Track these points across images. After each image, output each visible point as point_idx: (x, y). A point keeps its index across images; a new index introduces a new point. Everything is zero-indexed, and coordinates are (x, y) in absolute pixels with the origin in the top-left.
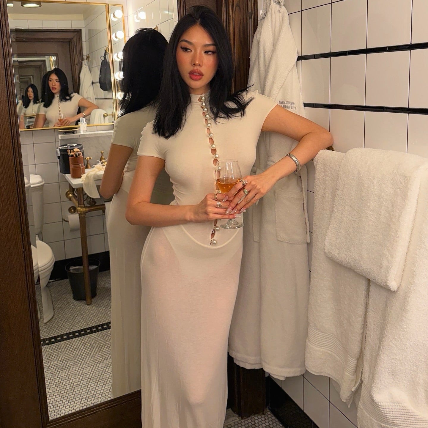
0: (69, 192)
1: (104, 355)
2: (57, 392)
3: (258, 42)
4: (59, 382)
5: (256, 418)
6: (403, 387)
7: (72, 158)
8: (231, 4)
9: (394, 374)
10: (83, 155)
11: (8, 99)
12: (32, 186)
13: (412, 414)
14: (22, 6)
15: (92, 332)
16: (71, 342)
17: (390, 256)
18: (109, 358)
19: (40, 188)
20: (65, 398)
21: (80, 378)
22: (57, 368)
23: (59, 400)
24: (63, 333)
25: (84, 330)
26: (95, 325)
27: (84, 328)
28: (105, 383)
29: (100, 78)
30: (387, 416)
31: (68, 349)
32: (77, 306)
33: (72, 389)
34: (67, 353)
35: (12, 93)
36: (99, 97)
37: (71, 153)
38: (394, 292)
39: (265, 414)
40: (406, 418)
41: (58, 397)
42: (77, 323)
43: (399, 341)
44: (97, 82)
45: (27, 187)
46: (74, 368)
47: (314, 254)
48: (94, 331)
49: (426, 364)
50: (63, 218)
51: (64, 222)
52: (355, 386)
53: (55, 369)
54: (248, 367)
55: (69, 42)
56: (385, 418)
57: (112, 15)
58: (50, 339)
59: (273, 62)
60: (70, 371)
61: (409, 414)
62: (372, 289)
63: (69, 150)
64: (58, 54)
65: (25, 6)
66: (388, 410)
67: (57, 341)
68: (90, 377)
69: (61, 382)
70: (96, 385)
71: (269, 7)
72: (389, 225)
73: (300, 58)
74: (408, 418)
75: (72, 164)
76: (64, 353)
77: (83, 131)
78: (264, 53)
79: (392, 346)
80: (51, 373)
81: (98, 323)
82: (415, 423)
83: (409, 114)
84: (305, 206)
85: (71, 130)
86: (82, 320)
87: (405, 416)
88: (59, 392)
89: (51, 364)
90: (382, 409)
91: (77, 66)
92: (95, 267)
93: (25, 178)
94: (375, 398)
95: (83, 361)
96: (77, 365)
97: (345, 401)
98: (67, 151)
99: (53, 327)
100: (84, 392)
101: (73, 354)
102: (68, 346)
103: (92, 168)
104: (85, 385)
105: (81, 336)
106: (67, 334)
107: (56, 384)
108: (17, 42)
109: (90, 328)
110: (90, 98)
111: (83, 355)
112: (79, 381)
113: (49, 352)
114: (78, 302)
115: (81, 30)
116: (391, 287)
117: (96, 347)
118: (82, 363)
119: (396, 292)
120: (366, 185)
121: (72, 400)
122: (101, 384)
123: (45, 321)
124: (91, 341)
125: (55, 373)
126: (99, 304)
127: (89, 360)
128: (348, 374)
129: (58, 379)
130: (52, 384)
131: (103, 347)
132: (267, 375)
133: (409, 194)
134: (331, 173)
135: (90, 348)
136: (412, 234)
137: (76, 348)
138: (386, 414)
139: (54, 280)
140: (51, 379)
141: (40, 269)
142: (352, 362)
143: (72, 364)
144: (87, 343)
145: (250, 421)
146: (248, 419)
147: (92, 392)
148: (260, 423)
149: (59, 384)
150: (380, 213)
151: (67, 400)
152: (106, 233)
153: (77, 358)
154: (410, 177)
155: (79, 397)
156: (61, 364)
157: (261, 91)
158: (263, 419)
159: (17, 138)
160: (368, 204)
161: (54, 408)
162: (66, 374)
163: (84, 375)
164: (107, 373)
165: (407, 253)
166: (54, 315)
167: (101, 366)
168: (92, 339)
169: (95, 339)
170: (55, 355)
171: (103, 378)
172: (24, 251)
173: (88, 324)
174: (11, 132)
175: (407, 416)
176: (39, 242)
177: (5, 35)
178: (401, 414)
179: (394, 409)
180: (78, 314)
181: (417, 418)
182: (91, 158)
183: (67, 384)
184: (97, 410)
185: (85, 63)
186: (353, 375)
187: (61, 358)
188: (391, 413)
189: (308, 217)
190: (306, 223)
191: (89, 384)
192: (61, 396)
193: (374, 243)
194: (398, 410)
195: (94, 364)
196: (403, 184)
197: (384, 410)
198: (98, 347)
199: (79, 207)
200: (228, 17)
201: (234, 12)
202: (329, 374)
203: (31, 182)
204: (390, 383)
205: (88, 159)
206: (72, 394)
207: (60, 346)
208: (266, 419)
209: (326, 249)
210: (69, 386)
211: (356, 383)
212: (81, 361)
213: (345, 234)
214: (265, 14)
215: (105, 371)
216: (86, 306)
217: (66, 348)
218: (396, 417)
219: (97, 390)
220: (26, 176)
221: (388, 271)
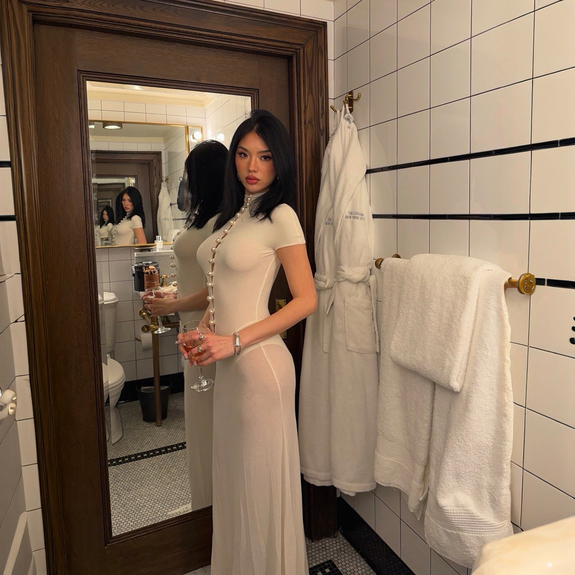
0: (142, 311)
1: (172, 476)
2: (122, 512)
3: (329, 156)
4: (125, 503)
5: (327, 541)
6: (467, 491)
7: (147, 275)
8: (303, 121)
9: (458, 476)
10: (159, 273)
11: (85, 207)
12: (105, 303)
13: (476, 518)
14: (104, 127)
15: (161, 453)
16: (139, 462)
17: (452, 356)
18: (177, 479)
19: (114, 306)
20: (130, 519)
21: (147, 499)
22: (123, 489)
23: (124, 521)
24: (131, 454)
25: (153, 451)
26: (165, 446)
27: (153, 449)
28: (172, 504)
29: (178, 199)
30: (452, 520)
31: (135, 470)
32: (146, 427)
33: (138, 510)
34: (134, 474)
35: (89, 202)
36: (177, 218)
37: (146, 270)
38: (457, 393)
39: (337, 537)
40: (471, 522)
41: (123, 518)
42: (146, 444)
43: (463, 442)
44: (175, 204)
45: (101, 304)
46: (141, 489)
47: (382, 362)
48: (163, 452)
49: (489, 466)
50: (136, 337)
51: (137, 341)
52: (423, 495)
53: (122, 490)
54: (318, 484)
55: (149, 164)
56: (450, 523)
57: (191, 136)
58: (117, 460)
59: (343, 175)
60: (136, 492)
61: (474, 518)
62: (437, 392)
63: (144, 267)
64: (137, 176)
65: (107, 127)
66: (452, 514)
67: (124, 462)
68: (157, 498)
69: (127, 503)
70: (163, 506)
71: (340, 123)
72: (451, 326)
73: (369, 172)
74: (473, 522)
75: (147, 280)
76: (131, 474)
77: (159, 249)
78: (334, 166)
79: (455, 448)
80: (117, 494)
81: (167, 444)
82: (479, 528)
83: (470, 220)
84: (374, 315)
85: (147, 248)
86: (151, 441)
87: (470, 520)
88: (124, 513)
89: (117, 485)
90: (447, 514)
91: (155, 187)
92: (167, 387)
93: (99, 295)
94: (440, 502)
95: (150, 482)
96: (144, 486)
97: (412, 511)
98: (142, 269)
99: (121, 448)
100: (150, 513)
101: (141, 475)
102: (135, 466)
103: (168, 286)
104: (151, 506)
105: (149, 457)
106: (135, 455)
107: (121, 504)
108: (97, 162)
109: (160, 450)
110: (168, 219)
111: (150, 477)
112: (146, 502)
113: (116, 473)
114: (148, 423)
115: (160, 152)
116: (454, 387)
117: (165, 468)
118: (149, 484)
119: (459, 393)
120: (428, 288)
121: (137, 521)
122: (168, 506)
123: (113, 442)
124: (160, 462)
125: (121, 494)
126: (169, 426)
127: (156, 481)
128: (416, 483)
129: (124, 499)
130: (118, 505)
131: (172, 468)
132: (338, 495)
133: (468, 294)
134: (398, 279)
135: (159, 469)
136: (473, 334)
137: (143, 469)
138: (451, 519)
139: (124, 401)
140: (116, 500)
141: (110, 387)
142: (420, 470)
143: (139, 485)
144: (155, 464)
145: (320, 544)
146: (319, 542)
147: (158, 513)
148: (331, 546)
149: (125, 505)
150: (442, 314)
151: (132, 521)
152: (180, 354)
153: (145, 479)
154: (470, 277)
155: (145, 519)
156: (128, 485)
157: (332, 203)
158: (334, 542)
159: (92, 245)
160: (431, 306)
161: (118, 529)
162: (133, 495)
163: (150, 496)
164: (174, 495)
165: (468, 354)
166: (122, 436)
167: (168, 487)
168: (161, 460)
169: (164, 461)
170: (121, 476)
171: (170, 500)
172: (94, 358)
173: (157, 445)
174: (86, 238)
175: (472, 520)
176: (110, 361)
177: (85, 146)
178: (466, 518)
179: (459, 513)
180: (147, 435)
181: (481, 522)
182: (168, 276)
183: (133, 505)
184: (163, 526)
185: (163, 184)
186: (421, 484)
187: (128, 479)
188: (456, 517)
189: (377, 326)
190: (375, 332)
191: (156, 505)
192: (126, 517)
193: (436, 344)
194: (463, 514)
195: (162, 485)
196: (463, 285)
197: (449, 514)
198: (166, 468)
199: (152, 324)
200: (301, 132)
201: (306, 129)
202: (398, 485)
203: (105, 299)
204: (455, 487)
205: (164, 277)
206: (138, 515)
207: (127, 467)
208: (337, 542)
209: (392, 352)
210: (135, 507)
211: (424, 492)
212: (149, 482)
213: (410, 337)
214: (336, 130)
215: (172, 492)
216: (156, 427)
217: (133, 469)
218: (461, 522)
219: (163, 512)
220: (100, 294)
221: (450, 372)
